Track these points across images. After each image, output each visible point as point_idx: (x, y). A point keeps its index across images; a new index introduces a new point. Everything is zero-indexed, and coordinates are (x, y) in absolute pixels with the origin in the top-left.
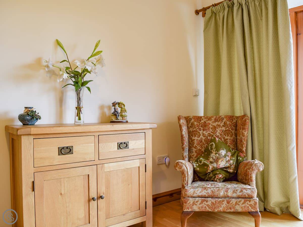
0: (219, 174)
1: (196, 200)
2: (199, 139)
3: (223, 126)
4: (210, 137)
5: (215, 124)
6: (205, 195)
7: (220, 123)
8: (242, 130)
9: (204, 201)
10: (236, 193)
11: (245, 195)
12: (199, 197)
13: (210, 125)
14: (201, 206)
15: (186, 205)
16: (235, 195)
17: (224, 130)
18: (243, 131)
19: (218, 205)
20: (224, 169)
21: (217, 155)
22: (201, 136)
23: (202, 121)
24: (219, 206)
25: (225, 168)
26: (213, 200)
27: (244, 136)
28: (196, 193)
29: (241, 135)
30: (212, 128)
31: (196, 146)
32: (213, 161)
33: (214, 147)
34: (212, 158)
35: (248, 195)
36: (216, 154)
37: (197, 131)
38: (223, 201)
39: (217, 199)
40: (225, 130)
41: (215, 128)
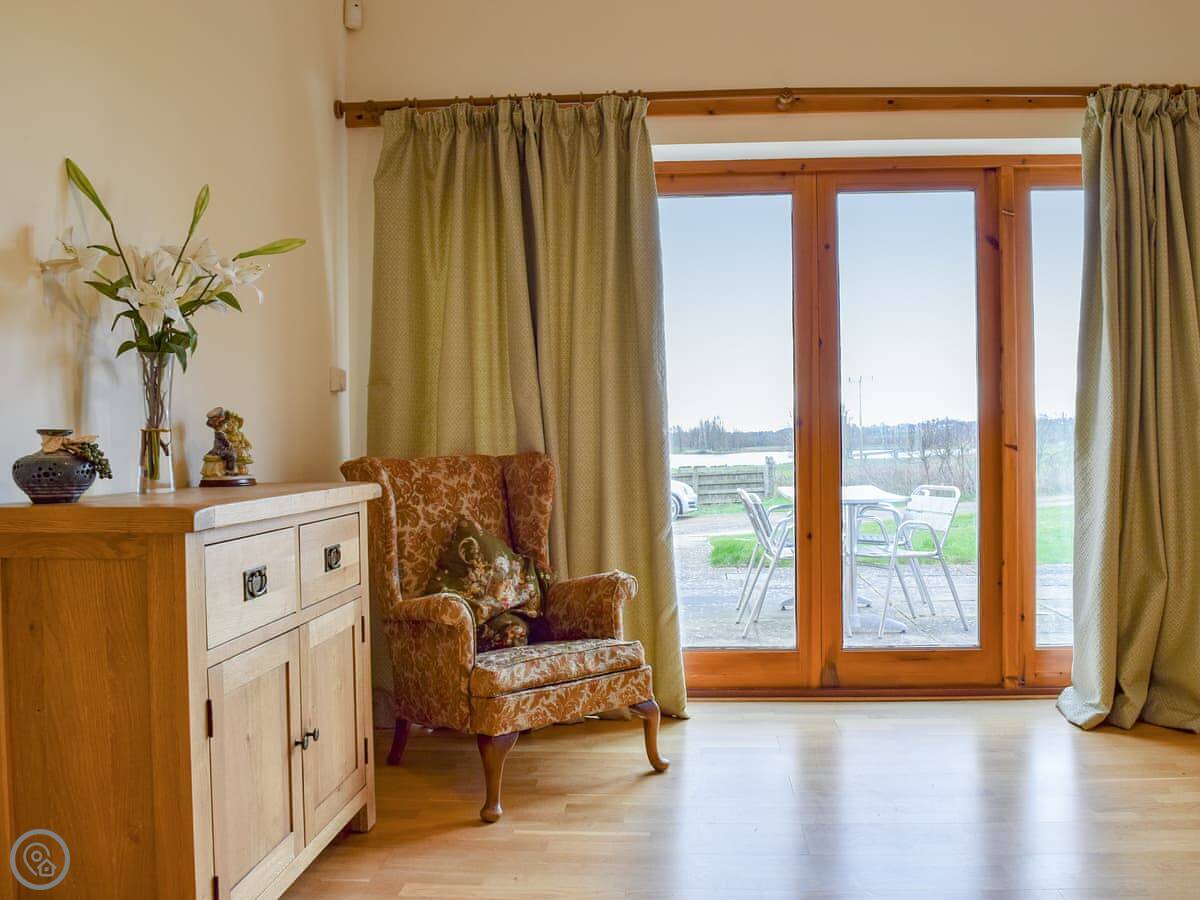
0: (513, 625)
1: (524, 697)
2: (417, 529)
3: (474, 486)
4: (445, 522)
5: (454, 482)
6: (539, 680)
7: (466, 479)
8: (535, 495)
9: (541, 696)
10: (603, 661)
11: (625, 663)
12: (526, 687)
13: (442, 486)
14: (534, 711)
15: (499, 719)
16: (602, 667)
17: (479, 497)
18: (542, 499)
19: (572, 700)
20: (517, 612)
21: (492, 572)
22: (422, 522)
23: (417, 475)
24: (573, 704)
25: (519, 606)
26: (560, 690)
27: (543, 512)
28: (519, 680)
29: (533, 512)
30: (447, 495)
31: (410, 554)
32: (483, 591)
33: (477, 551)
34: (479, 582)
35: (631, 660)
36: (487, 569)
37: (409, 506)
38: (582, 687)
39: (568, 685)
40: (481, 499)
41: (454, 494)
